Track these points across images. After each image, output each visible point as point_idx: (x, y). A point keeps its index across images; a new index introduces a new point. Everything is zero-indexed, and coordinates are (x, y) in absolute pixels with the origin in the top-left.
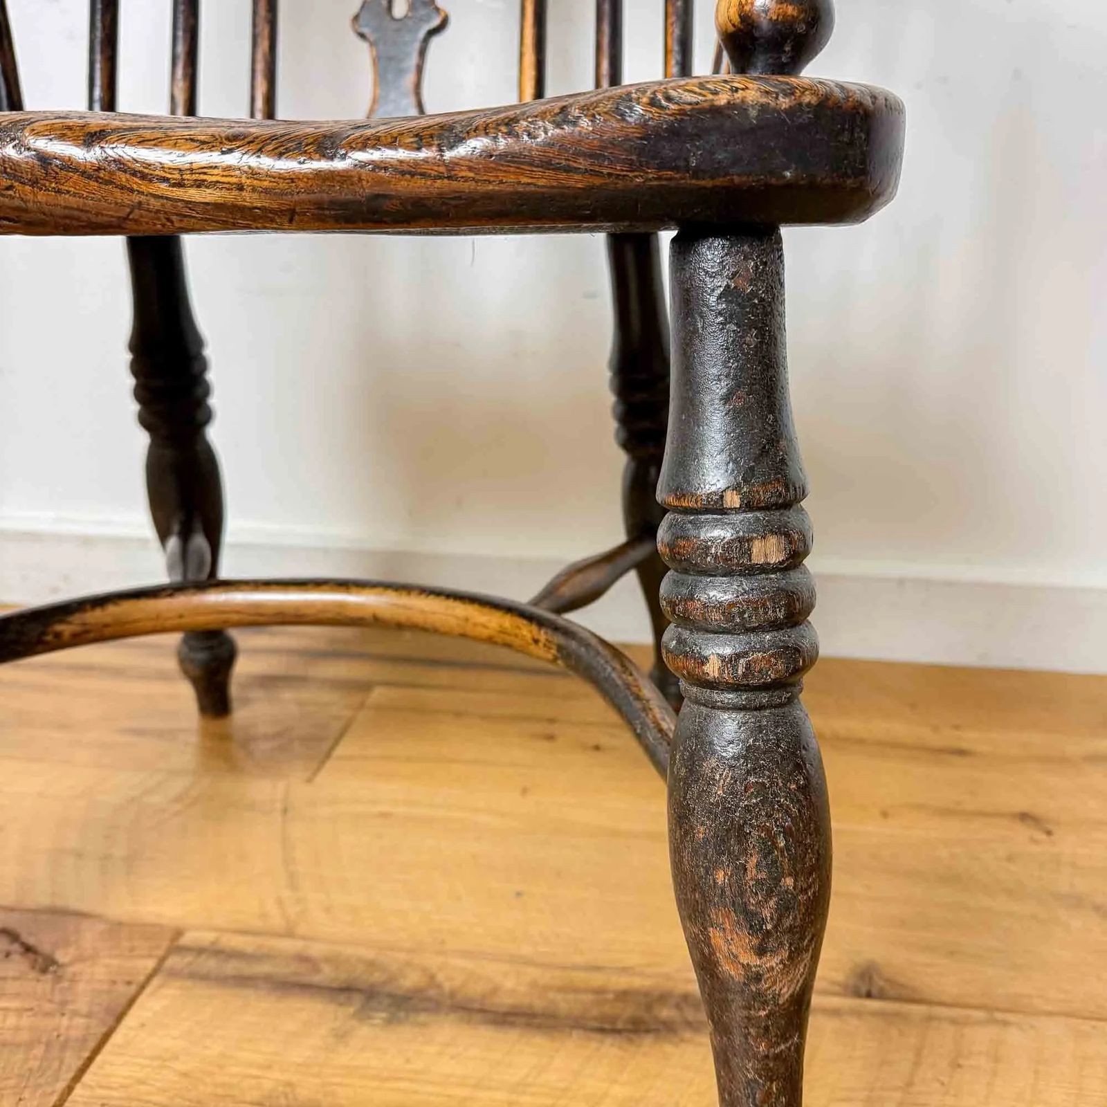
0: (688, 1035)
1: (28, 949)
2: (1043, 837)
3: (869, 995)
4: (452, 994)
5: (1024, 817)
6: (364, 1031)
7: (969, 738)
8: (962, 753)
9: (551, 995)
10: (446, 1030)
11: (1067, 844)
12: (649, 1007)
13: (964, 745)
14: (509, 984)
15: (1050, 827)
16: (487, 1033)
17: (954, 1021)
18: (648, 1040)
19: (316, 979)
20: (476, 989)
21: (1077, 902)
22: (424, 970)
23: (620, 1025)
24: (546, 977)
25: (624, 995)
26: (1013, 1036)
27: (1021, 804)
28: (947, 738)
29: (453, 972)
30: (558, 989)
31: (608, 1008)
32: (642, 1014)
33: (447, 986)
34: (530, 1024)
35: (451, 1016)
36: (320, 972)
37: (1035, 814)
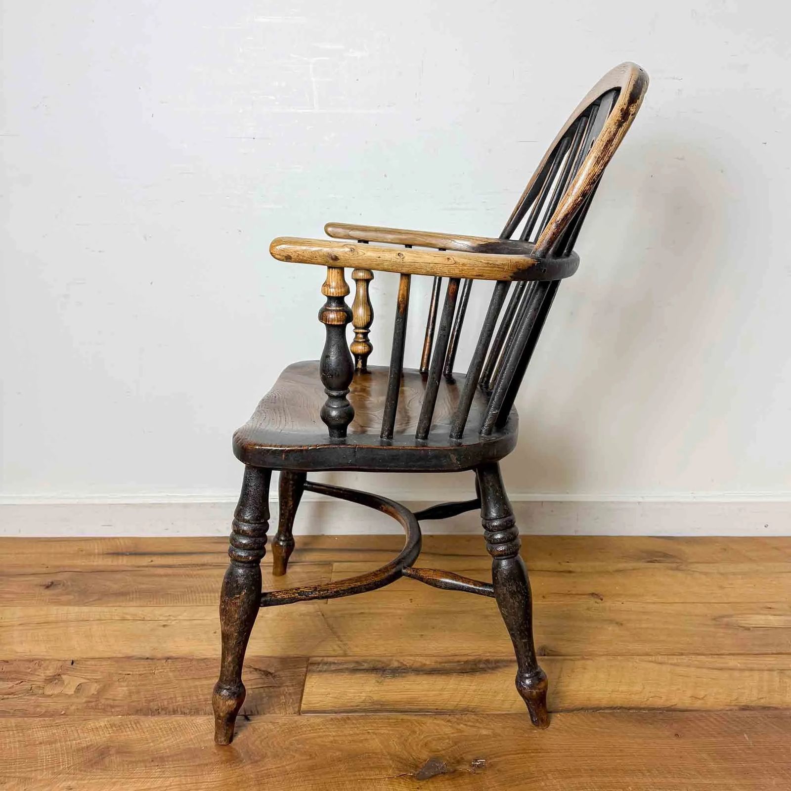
0: (490, 671)
1: (256, 669)
2: (600, 600)
3: (544, 655)
4: (411, 668)
5: (593, 594)
6: (387, 680)
7: (573, 566)
8: (570, 572)
9: (443, 664)
10: (412, 677)
11: (608, 603)
12: (476, 664)
13: (571, 569)
14: (428, 663)
15: (602, 597)
16: (425, 677)
17: (572, 660)
18: (478, 673)
19: (362, 668)
20: (417, 665)
21: (611, 621)
22: (398, 661)
23: (468, 671)
24: (439, 659)
25: (466, 662)
26: (589, 662)
27: (592, 590)
28: (565, 566)
29: (408, 661)
30: (446, 663)
31: (462, 666)
32: (474, 667)
33: (408, 665)
34: (439, 673)
35: (413, 673)
36: (363, 665)
37: (597, 593)
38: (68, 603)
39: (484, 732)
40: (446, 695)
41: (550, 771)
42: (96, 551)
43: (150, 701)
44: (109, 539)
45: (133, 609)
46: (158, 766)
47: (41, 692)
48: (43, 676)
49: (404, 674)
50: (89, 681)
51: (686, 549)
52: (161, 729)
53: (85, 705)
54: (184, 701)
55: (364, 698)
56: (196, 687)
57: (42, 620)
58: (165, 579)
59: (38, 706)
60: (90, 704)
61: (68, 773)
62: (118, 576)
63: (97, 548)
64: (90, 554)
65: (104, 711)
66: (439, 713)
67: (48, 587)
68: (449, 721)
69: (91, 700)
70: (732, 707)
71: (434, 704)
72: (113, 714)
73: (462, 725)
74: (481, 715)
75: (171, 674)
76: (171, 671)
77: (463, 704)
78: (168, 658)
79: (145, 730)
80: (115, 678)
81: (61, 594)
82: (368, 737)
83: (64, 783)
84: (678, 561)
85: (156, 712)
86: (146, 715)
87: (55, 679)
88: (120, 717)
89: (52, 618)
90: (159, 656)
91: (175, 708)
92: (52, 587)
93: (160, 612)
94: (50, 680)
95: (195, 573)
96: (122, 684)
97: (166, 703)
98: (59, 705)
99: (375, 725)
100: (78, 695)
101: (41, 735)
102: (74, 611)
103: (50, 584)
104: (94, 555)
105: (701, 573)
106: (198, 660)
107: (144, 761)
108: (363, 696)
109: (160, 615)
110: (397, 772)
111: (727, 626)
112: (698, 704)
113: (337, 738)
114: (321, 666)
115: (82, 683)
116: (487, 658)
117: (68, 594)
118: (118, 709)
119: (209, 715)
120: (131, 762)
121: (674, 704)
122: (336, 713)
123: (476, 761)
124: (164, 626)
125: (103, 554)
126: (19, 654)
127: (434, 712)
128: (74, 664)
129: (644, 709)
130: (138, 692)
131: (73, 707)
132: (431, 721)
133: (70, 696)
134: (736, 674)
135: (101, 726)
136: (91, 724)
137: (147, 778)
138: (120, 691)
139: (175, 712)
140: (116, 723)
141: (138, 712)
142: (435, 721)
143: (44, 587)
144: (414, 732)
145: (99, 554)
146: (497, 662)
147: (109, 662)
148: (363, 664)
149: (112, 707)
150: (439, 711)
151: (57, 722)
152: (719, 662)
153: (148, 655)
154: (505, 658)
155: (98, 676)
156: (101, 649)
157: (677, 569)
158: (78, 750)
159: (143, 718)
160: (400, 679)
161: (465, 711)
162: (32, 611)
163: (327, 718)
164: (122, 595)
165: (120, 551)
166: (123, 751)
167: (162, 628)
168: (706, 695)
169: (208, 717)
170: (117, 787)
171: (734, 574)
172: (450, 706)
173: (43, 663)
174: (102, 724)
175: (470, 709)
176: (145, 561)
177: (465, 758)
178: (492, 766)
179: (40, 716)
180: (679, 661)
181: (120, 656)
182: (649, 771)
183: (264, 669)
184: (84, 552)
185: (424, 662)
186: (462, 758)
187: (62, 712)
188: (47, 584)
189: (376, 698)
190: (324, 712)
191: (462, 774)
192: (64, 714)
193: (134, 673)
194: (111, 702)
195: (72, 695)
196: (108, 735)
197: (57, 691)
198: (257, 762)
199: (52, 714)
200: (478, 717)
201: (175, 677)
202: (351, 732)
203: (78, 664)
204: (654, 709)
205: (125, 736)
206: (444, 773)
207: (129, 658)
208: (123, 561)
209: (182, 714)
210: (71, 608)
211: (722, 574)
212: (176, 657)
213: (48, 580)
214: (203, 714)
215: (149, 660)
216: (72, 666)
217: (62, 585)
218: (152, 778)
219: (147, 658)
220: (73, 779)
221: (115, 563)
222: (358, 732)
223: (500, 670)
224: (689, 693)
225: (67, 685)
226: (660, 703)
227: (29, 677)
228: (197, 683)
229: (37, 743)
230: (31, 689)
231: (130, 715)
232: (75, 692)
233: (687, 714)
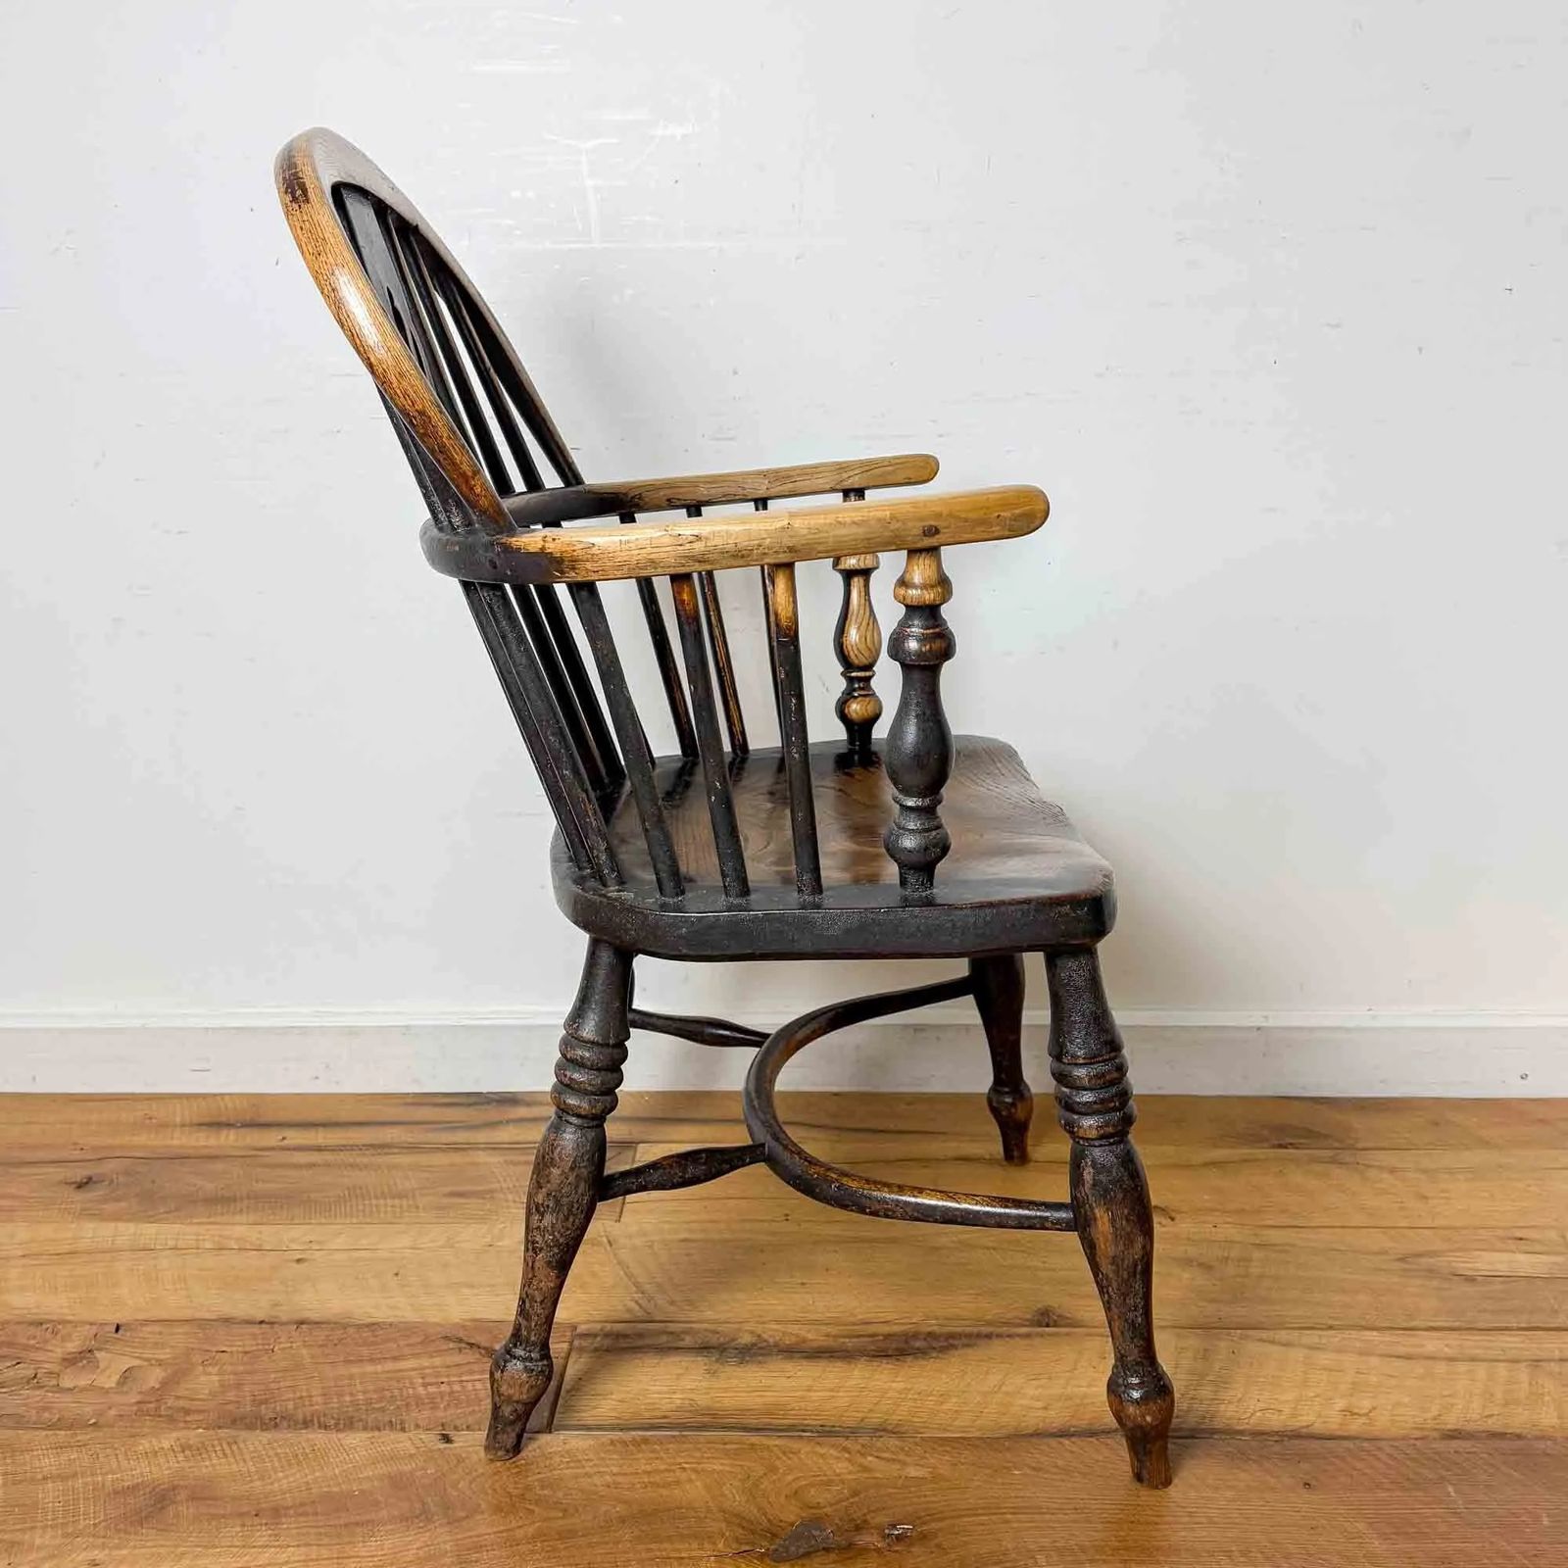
0: (934, 1354)
1: (471, 1345)
2: (1168, 1221)
3: (1048, 1326)
4: (776, 1345)
6: (728, 1369)
9: (842, 1340)
10: (778, 1364)
11: (1185, 1227)
12: (906, 1342)
14: (810, 1336)
15: (1173, 1214)
16: (806, 1363)
17: (1102, 1336)
18: (909, 1359)
19: (681, 1344)
20: (789, 1340)
21: (1188, 1262)
22: (752, 1332)
23: (890, 1353)
24: (833, 1330)
25: (888, 1336)
29: (772, 1332)
30: (844, 1337)
31: (880, 1344)
32: (902, 1345)
33: (771, 1340)
34: (832, 1357)
35: (780, 1357)
36: (683, 1340)
37: (1163, 1206)
38: (116, 1218)
39: (913, 1472)
40: (842, 1400)
41: (1042, 1549)
42: (178, 1120)
43: (262, 1403)
44: (204, 1096)
45: (240, 1229)
46: (266, 1524)
47: (54, 1382)
48: (59, 1352)
49: (760, 1358)
50: (146, 1363)
51: (1357, 1122)
52: (277, 1454)
53: (135, 1408)
54: (325, 1404)
55: (679, 1402)
56: (351, 1377)
57: (66, 1248)
58: (305, 1173)
59: (45, 1409)
60: (145, 1407)
61: (94, 1536)
62: (219, 1166)
63: (179, 1113)
64: (163, 1126)
65: (171, 1420)
66: (826, 1432)
67: (80, 1186)
68: (846, 1449)
69: (147, 1399)
70: (1426, 1433)
71: (816, 1415)
72: (187, 1426)
73: (870, 1458)
74: (911, 1440)
75: (304, 1351)
76: (305, 1346)
77: (875, 1419)
78: (302, 1322)
79: (247, 1457)
80: (197, 1358)
81: (105, 1201)
82: (684, 1476)
83: (84, 1554)
84: (1337, 1145)
85: (273, 1424)
86: (251, 1427)
87: (82, 1358)
88: (201, 1430)
89: (82, 1245)
90: (284, 1318)
91: (308, 1414)
92: (89, 1186)
93: (294, 1234)
94: (71, 1361)
95: (365, 1160)
96: (210, 1369)
97: (291, 1405)
98: (87, 1408)
99: (698, 1454)
100: (125, 1389)
101: (48, 1463)
102: (127, 1232)
103: (85, 1180)
104: (175, 1126)
105: (1380, 1168)
106: (359, 1327)
107: (241, 1515)
108: (678, 1399)
109: (293, 1241)
110: (734, 1546)
111: (1431, 1272)
112: (1355, 1426)
113: (620, 1479)
114: (599, 1339)
115: (133, 1367)
116: (929, 1329)
117: (118, 1200)
118: (197, 1417)
119: (372, 1429)
120: (214, 1517)
121: (1305, 1424)
122: (621, 1430)
123: (894, 1526)
124: (299, 1261)
125: (192, 1125)
126: (16, 1312)
127: (818, 1432)
128: (120, 1332)
129: (1241, 1432)
130: (239, 1386)
131: (113, 1412)
132: (808, 1449)
133: (106, 1391)
134: (1441, 1368)
135: (163, 1448)
136: (144, 1445)
137: (244, 1546)
138: (204, 1383)
139: (306, 1424)
140: (191, 1442)
141: (236, 1422)
142: (818, 1449)
143: (74, 1186)
144: (773, 1469)
145: (183, 1125)
146: (952, 1336)
147: (186, 1328)
148: (682, 1336)
149: (187, 1412)
150: (827, 1429)
151: (79, 1438)
152: (1406, 1343)
153: (260, 1316)
154: (968, 1330)
155: (164, 1354)
156: (174, 1304)
157: (1333, 1161)
158: (116, 1493)
159: (244, 1434)
160: (754, 1368)
161: (881, 1430)
162: (46, 1231)
163: (604, 1440)
164: (222, 1202)
165: (223, 1119)
166: (202, 1494)
167: (295, 1265)
168: (1374, 1408)
169: (370, 1435)
170: (186, 1562)
171: (1450, 1171)
172: (851, 1419)
173: (60, 1327)
174: (166, 1444)
175: (890, 1428)
176: (272, 1138)
177: (871, 1521)
178: (924, 1537)
179: (50, 1427)
180: (1324, 1341)
181: (207, 1316)
182: (1243, 1553)
183: (487, 1345)
184: (154, 1121)
185: (803, 1333)
186: (865, 1521)
187: (89, 1420)
188: (78, 1180)
189: (703, 1400)
190: (599, 1428)
191: (863, 1551)
192: (95, 1423)
193: (234, 1349)
194: (181, 1403)
195: (111, 1388)
196: (177, 1465)
197: (83, 1382)
198: (458, 1520)
199: (73, 1425)
200: (904, 1441)
201: (313, 1357)
202: (648, 1468)
203: (126, 1330)
204: (1263, 1433)
205: (207, 1467)
206: (827, 1550)
207: (227, 1321)
208: (229, 1139)
209: (320, 1427)
210: (121, 1226)
211: (1425, 1171)
212: (318, 1320)
213: (80, 1173)
214: (361, 1428)
215: (263, 1326)
216: (115, 1335)
217: (107, 1183)
218: (254, 1547)
219: (262, 1322)
220: (103, 1546)
221: (212, 1142)
222: (663, 1467)
223: (956, 1353)
224: (1340, 1404)
225: (104, 1371)
226: (1276, 1421)
227: (33, 1355)
228: (355, 1370)
229: (40, 1476)
230: (35, 1377)
231: (220, 1428)
232: (118, 1383)
233: (1330, 1444)
